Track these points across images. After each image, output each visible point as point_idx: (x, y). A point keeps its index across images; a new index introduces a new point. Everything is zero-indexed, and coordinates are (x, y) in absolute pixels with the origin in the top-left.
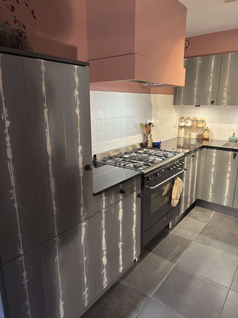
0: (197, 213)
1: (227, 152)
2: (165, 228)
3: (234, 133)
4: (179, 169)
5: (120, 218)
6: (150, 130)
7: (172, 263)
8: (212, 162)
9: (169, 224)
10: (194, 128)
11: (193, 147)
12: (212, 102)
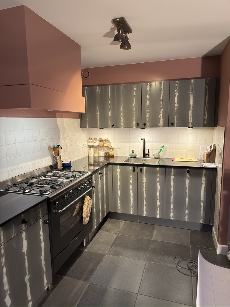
0: (109, 225)
1: (128, 167)
2: (79, 247)
3: (133, 150)
4: (88, 187)
5: (25, 249)
6: (59, 152)
7: (86, 282)
8: (118, 176)
9: (83, 242)
10: (101, 148)
11: (101, 164)
12: (113, 125)
